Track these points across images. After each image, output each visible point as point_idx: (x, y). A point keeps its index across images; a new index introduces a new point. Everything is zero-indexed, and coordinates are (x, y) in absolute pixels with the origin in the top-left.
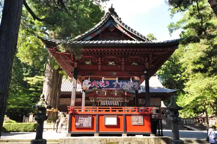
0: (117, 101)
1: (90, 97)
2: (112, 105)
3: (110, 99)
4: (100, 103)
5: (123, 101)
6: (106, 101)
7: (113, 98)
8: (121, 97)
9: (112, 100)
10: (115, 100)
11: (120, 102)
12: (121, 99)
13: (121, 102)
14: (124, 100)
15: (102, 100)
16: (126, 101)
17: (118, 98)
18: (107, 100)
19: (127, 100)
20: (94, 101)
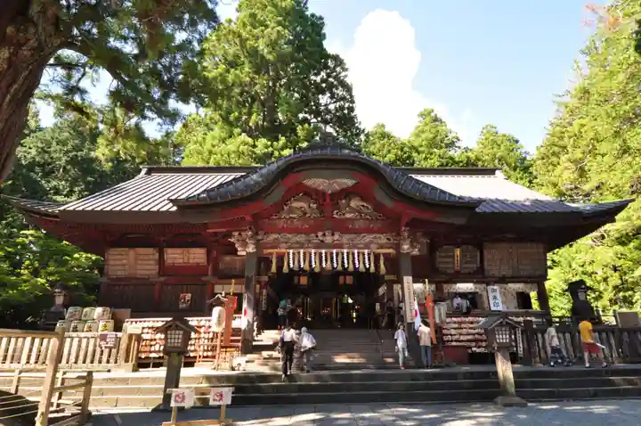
0: (366, 251)
1: (236, 234)
2: (340, 268)
3: (328, 239)
4: (281, 258)
5: (391, 251)
6: (313, 251)
7: (346, 238)
8: (380, 231)
9: (340, 246)
10: (355, 247)
11: (377, 257)
12: (383, 239)
13: (384, 254)
14: (397, 247)
15: (290, 248)
16: (406, 247)
17: (368, 238)
18: (317, 247)
19: (412, 246)
20: (251, 249)
